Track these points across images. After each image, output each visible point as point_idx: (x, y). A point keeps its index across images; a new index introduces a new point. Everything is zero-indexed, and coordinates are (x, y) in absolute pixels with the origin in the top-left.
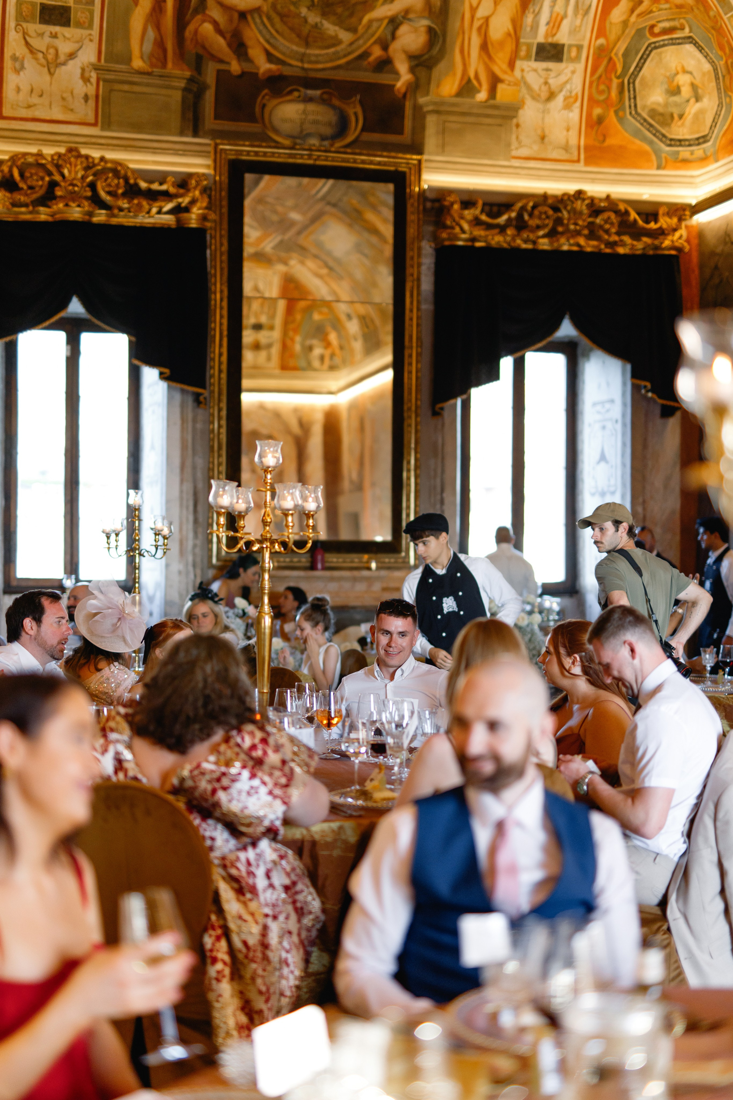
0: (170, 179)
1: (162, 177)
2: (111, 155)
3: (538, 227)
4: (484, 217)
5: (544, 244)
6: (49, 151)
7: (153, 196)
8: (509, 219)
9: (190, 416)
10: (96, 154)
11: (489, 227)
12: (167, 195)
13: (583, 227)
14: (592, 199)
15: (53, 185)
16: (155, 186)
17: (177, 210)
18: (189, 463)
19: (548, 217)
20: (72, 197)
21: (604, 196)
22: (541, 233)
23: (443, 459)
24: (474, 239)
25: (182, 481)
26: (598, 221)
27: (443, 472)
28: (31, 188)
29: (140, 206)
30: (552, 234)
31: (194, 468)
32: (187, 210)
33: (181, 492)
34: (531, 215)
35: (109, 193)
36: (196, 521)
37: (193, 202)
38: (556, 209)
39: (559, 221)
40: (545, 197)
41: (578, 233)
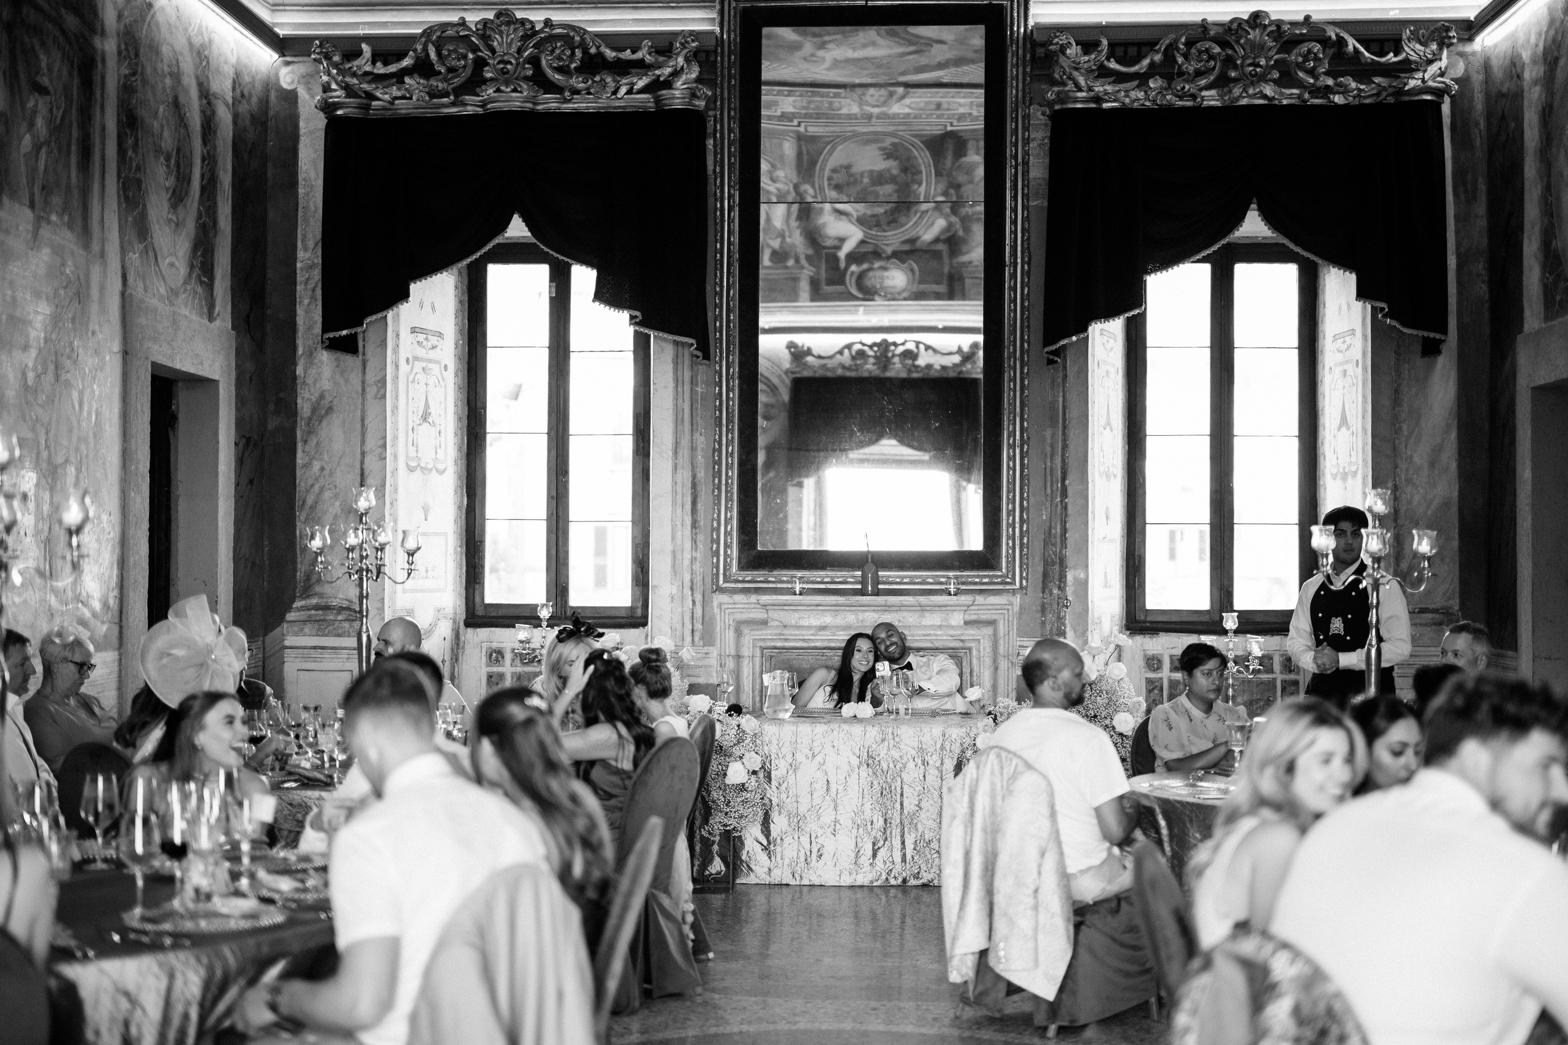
0: (646, 43)
1: (632, 40)
2: (559, 16)
3: (1199, 74)
4: (1113, 65)
5: (1211, 98)
6: (473, 18)
7: (622, 68)
8: (1152, 65)
9: (687, 375)
10: (537, 16)
11: (1120, 78)
12: (641, 64)
13: (1269, 69)
14: (1279, 24)
15: (480, 63)
16: (627, 55)
17: (654, 87)
18: (685, 442)
19: (1212, 57)
20: (505, 78)
21: (1300, 18)
22: (1203, 82)
23: (1064, 427)
24: (1098, 99)
25: (675, 468)
26: (1294, 57)
27: (1065, 446)
28: (451, 70)
29: (603, 85)
30: (1222, 82)
31: (693, 449)
32: (668, 84)
34: (1186, 56)
35: (559, 70)
36: (694, 525)
37: (676, 73)
38: (1223, 44)
39: (1229, 62)
40: (1204, 26)
41: (1263, 78)
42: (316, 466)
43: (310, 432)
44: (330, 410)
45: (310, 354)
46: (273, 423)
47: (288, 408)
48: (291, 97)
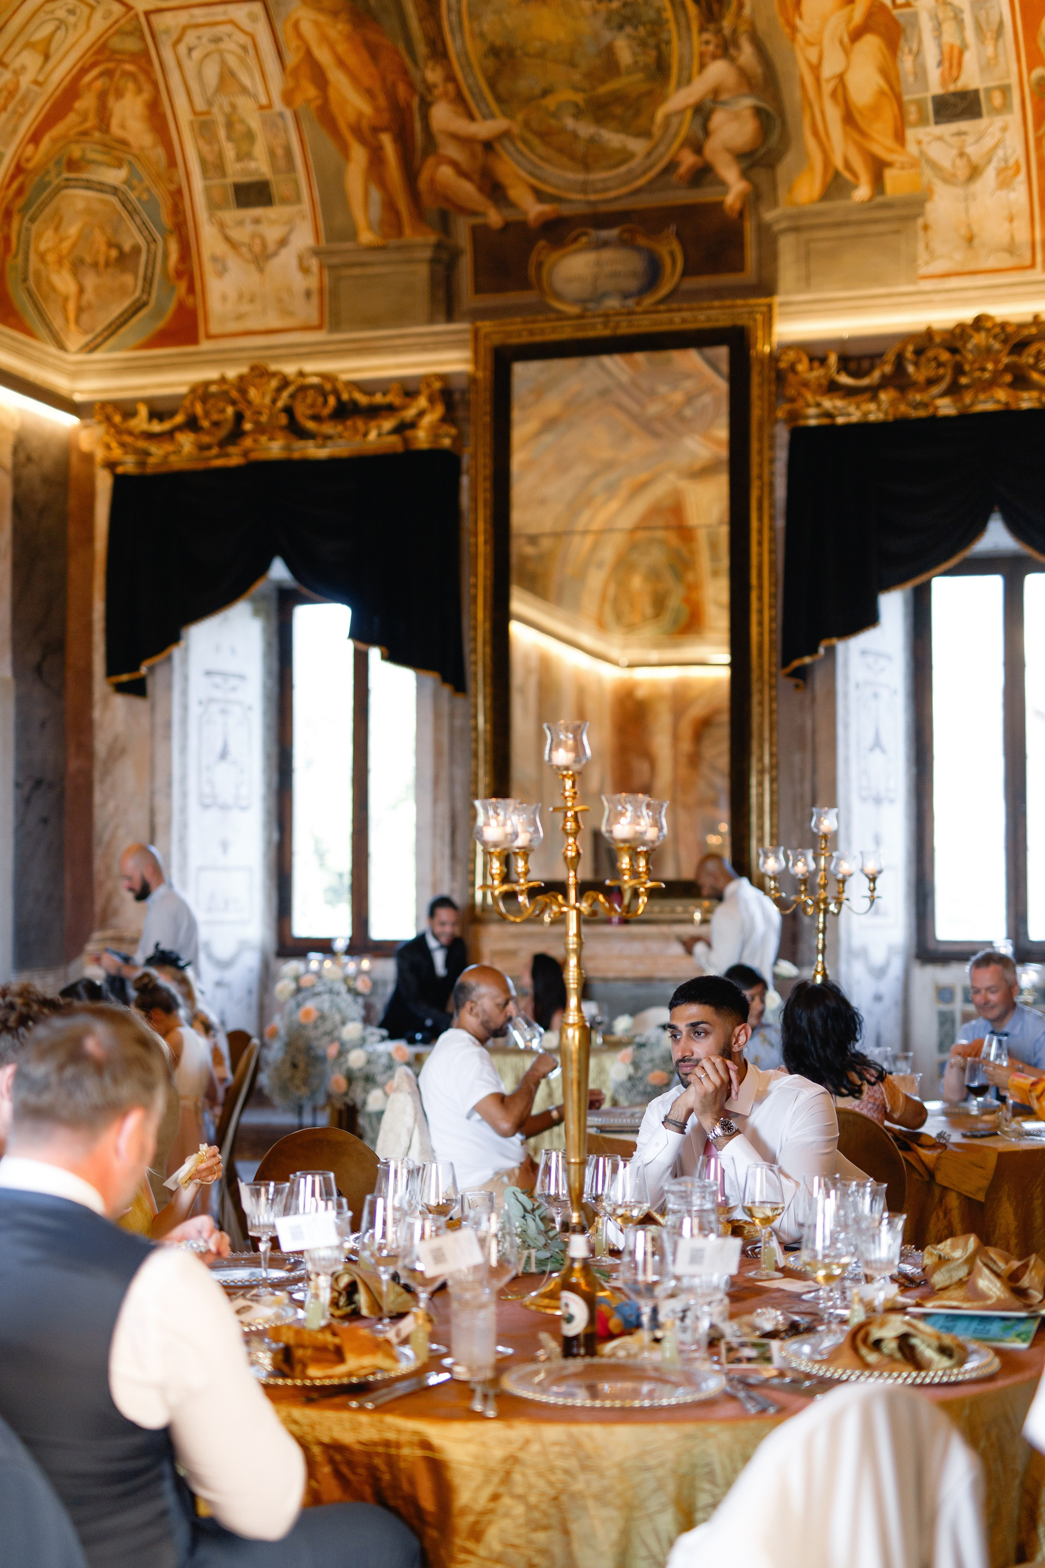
0: (395, 387)
1: (383, 386)
2: (310, 367)
3: (931, 382)
4: (845, 379)
5: (946, 407)
6: (232, 373)
7: (374, 412)
8: (884, 377)
9: (445, 708)
10: (290, 369)
11: (850, 392)
12: (390, 409)
13: (997, 374)
14: (1003, 326)
15: (239, 417)
16: (379, 399)
17: (402, 428)
18: (444, 775)
19: (940, 365)
20: (260, 429)
21: (1029, 318)
22: (936, 390)
23: (814, 751)
24: (829, 415)
25: (436, 800)
26: (1028, 359)
27: (814, 771)
28: (216, 424)
29: (355, 429)
30: (954, 390)
31: (452, 781)
32: (413, 425)
33: (435, 816)
34: (916, 364)
35: (316, 418)
36: (453, 856)
37: (421, 414)
38: (954, 351)
39: (959, 370)
40: (929, 334)
41: (993, 383)
42: (111, 805)
43: (106, 772)
44: (123, 751)
45: (106, 700)
46: (74, 765)
47: (86, 750)
48: (88, 458)
